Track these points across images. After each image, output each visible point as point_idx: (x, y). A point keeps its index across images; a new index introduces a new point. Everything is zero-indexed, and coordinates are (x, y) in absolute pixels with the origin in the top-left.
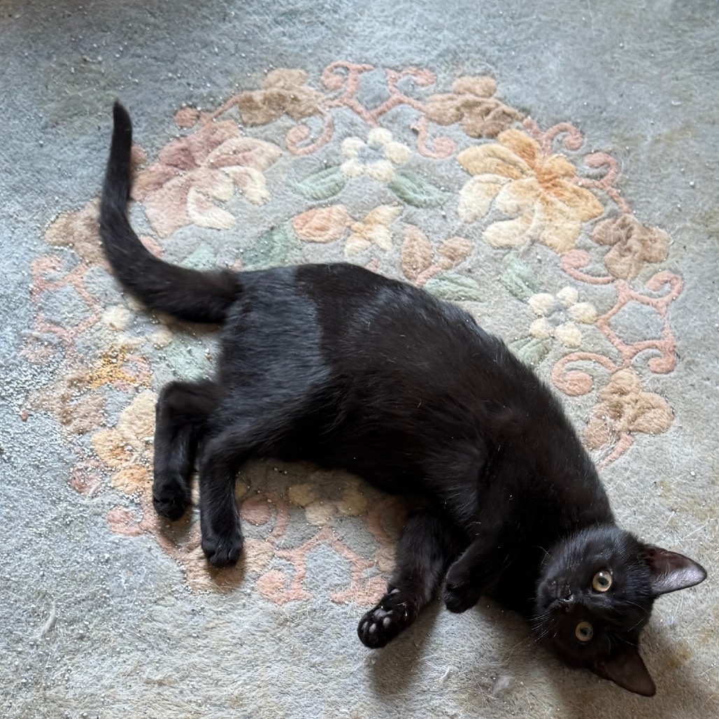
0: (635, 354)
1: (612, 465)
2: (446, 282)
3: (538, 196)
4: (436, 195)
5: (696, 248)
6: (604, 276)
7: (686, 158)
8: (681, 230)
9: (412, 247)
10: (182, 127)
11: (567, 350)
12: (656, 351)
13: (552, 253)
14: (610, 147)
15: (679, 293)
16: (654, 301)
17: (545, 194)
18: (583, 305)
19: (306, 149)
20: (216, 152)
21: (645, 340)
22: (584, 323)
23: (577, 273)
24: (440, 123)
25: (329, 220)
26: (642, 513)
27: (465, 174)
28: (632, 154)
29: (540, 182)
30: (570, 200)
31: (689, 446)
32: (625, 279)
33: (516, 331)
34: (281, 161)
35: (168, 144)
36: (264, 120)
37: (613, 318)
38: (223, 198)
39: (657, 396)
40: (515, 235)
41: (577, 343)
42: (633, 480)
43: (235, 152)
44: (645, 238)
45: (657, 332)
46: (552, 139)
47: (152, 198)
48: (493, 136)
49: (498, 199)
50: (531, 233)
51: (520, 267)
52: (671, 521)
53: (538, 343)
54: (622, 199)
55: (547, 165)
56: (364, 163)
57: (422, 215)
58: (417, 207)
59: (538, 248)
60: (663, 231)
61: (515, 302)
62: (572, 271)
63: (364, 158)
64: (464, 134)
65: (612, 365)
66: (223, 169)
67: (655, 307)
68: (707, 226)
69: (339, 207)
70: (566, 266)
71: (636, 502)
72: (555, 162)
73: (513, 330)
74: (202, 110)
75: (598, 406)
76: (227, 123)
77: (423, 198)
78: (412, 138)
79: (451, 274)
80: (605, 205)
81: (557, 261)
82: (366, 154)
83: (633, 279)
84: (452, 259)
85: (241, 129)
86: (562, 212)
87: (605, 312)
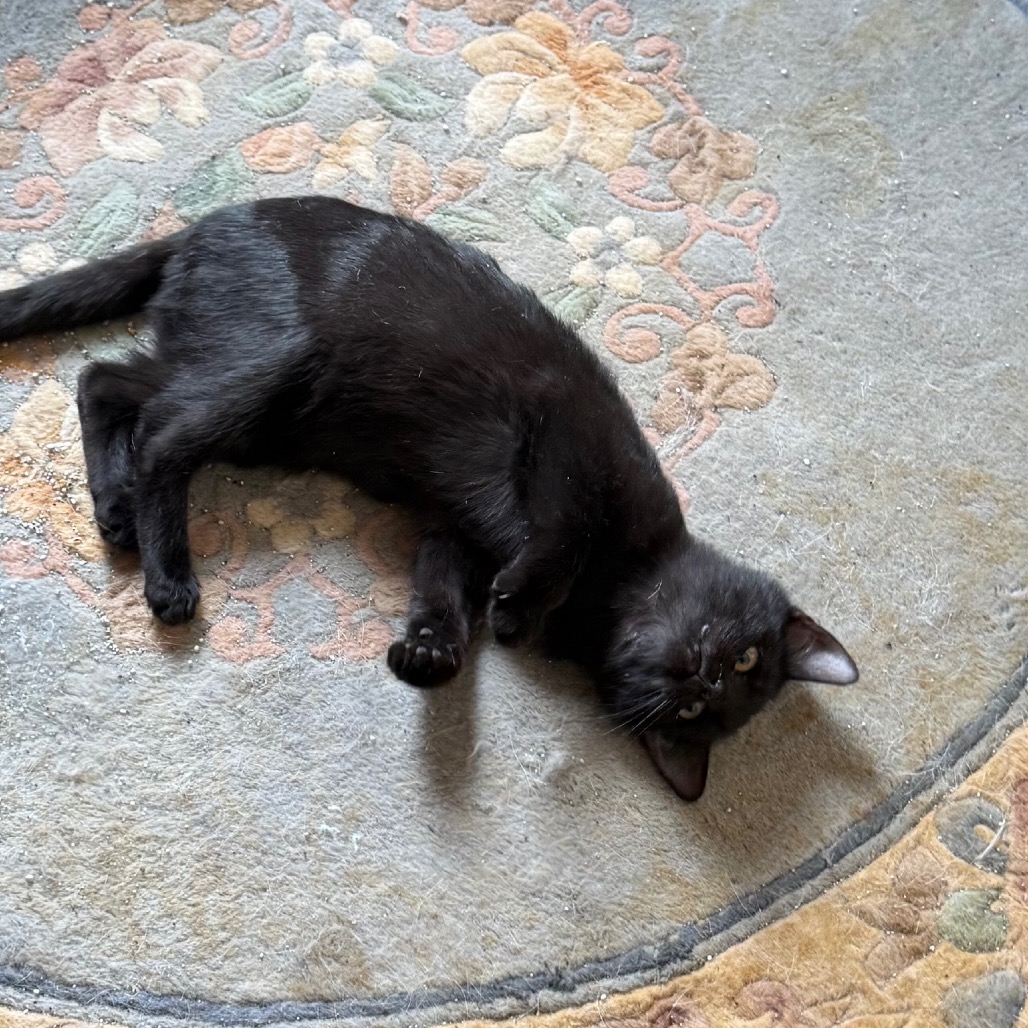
0: (717, 303)
1: (694, 455)
2: (453, 218)
3: (574, 98)
4: (435, 103)
5: (795, 158)
6: (669, 200)
7: (774, 38)
8: (774, 134)
9: (405, 173)
10: (88, 30)
11: (624, 302)
12: (747, 298)
13: (596, 173)
14: (669, 28)
15: (774, 218)
16: (740, 230)
17: (583, 94)
18: (642, 241)
19: (256, 51)
20: (135, 61)
21: (731, 283)
22: (645, 264)
23: (632, 197)
24: (436, 8)
25: (290, 142)
26: (739, 519)
27: (473, 74)
28: (700, 36)
29: (576, 80)
30: (618, 101)
31: (799, 425)
32: (698, 203)
33: (552, 279)
34: (222, 67)
35: (71, 53)
36: (198, 15)
37: (684, 255)
38: (146, 121)
39: (751, 359)
40: (545, 151)
41: (637, 292)
42: (723, 473)
43: (160, 60)
44: (724, 146)
45: (746, 272)
46: (590, 22)
47: (51, 125)
48: (509, 22)
49: (519, 104)
50: (567, 148)
51: (552, 194)
52: (780, 528)
53: (583, 293)
54: (688, 97)
55: (584, 56)
56: (336, 65)
57: (416, 130)
58: (409, 119)
59: (577, 166)
60: (747, 137)
61: (550, 240)
62: (625, 195)
63: (335, 59)
64: (470, 22)
65: (687, 318)
66: (144, 82)
67: (742, 238)
68: (808, 128)
69: (303, 125)
70: (617, 190)
71: (729, 503)
72: (596, 52)
73: (547, 277)
74: (115, 6)
75: (670, 374)
76: (148, 22)
77: (416, 108)
78: (399, 30)
79: (459, 206)
80: (666, 105)
81: (603, 183)
82: (337, 53)
83: (709, 202)
84: (459, 186)
85: (167, 29)
86: (607, 118)
87: (673, 248)
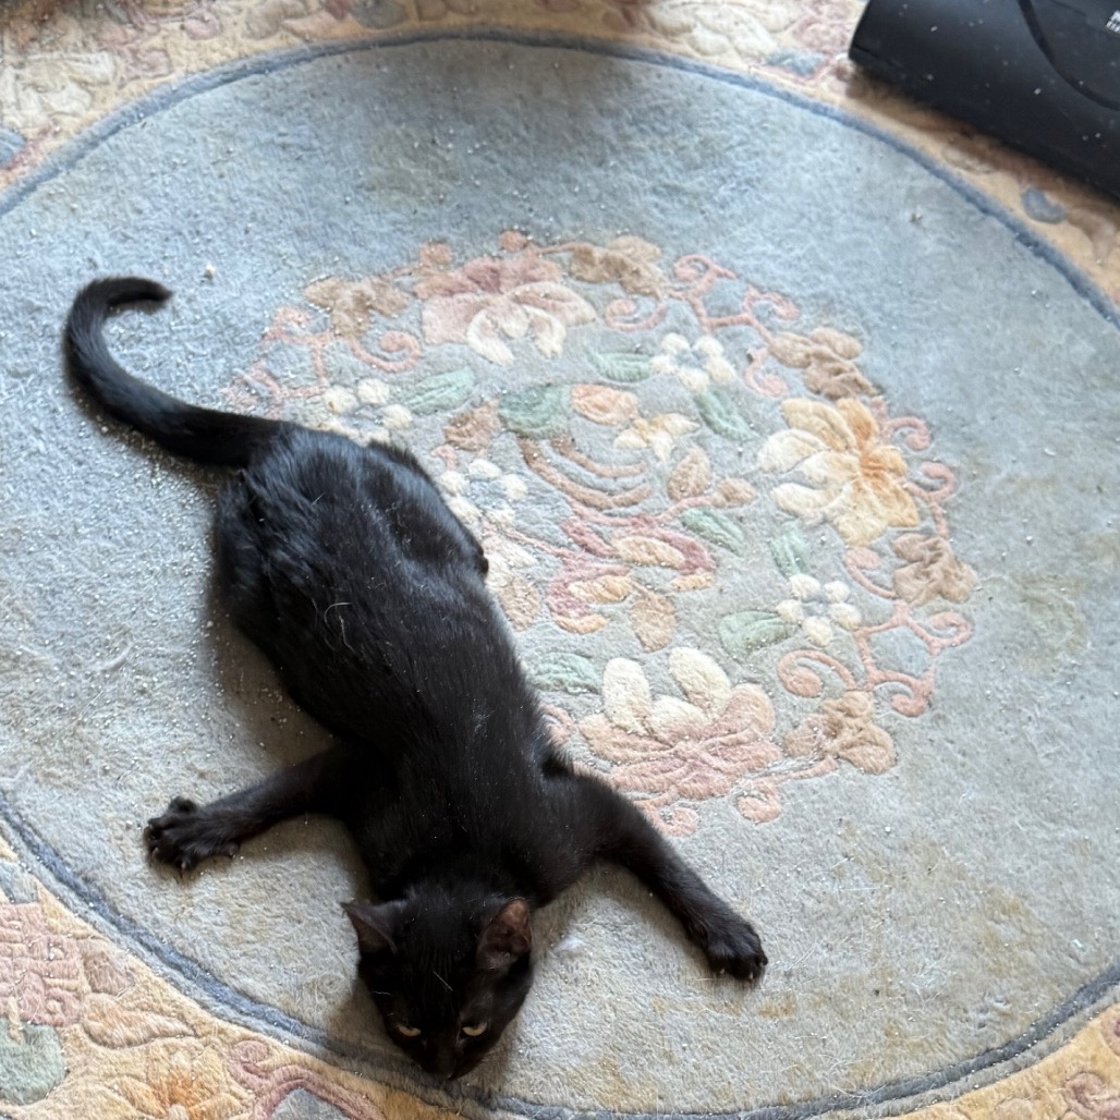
0: (883, 682)
1: (803, 782)
2: (709, 519)
3: (853, 478)
4: (742, 428)
5: (1003, 606)
6: (887, 589)
7: (1035, 511)
8: (994, 581)
9: (690, 468)
10: (503, 248)
11: (809, 645)
12: (908, 689)
13: (839, 541)
14: (956, 463)
15: (962, 642)
16: (930, 638)
17: (861, 479)
18: (850, 608)
19: (624, 325)
20: (527, 287)
21: (901, 671)
22: (841, 626)
23: (858, 572)
24: (781, 361)
25: (613, 403)
26: (811, 844)
27: (783, 422)
28: (978, 481)
29: (862, 466)
30: (886, 498)
31: (896, 800)
32: (909, 602)
33: (762, 601)
34: (591, 325)
35: (479, 259)
36: (593, 278)
37: (876, 635)
38: (511, 334)
39: (886, 735)
40: (808, 505)
41: (823, 643)
42: (817, 806)
43: (546, 296)
44: (952, 571)
45: (918, 669)
46: (896, 429)
47: (437, 302)
48: (833, 398)
49: (807, 462)
50: (827, 512)
51: (798, 539)
52: (839, 867)
53: (780, 623)
54: (944, 522)
55: (878, 452)
56: (680, 365)
57: (716, 442)
58: (716, 432)
59: (827, 529)
60: (974, 573)
61: (776, 572)
62: (853, 568)
63: (681, 360)
64: (801, 384)
65: (852, 682)
66: (525, 307)
67: (929, 644)
68: (1026, 588)
69: (631, 396)
70: (850, 561)
71: (809, 830)
72: (890, 453)
73: (759, 599)
74: (532, 241)
75: (816, 715)
76: (553, 265)
77: (724, 425)
78: (743, 362)
79: (719, 513)
80: (922, 519)
81: (842, 551)
82: (685, 356)
83: (918, 606)
84: (728, 499)
85: (564, 277)
86: (871, 505)
87: (870, 625)
